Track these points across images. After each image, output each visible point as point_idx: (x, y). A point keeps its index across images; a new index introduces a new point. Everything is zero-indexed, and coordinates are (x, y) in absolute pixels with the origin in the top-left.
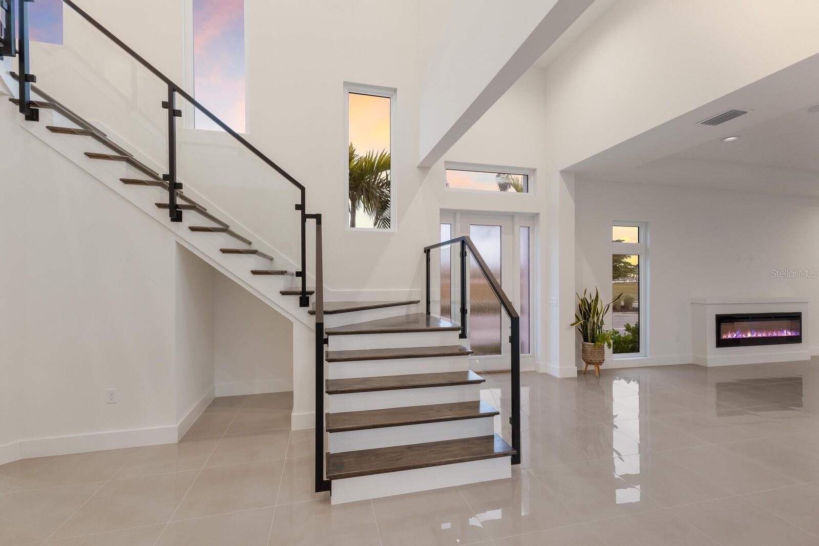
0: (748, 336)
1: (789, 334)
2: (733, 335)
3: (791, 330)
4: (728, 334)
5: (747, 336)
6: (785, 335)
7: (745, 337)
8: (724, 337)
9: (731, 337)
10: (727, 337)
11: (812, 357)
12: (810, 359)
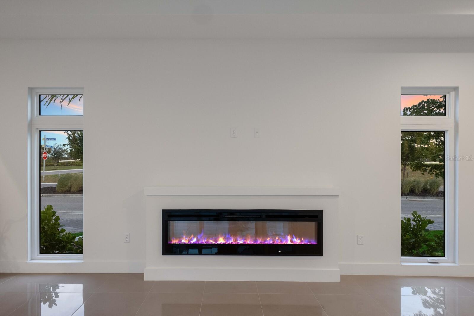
0: (219, 242)
1: (297, 241)
2: (192, 240)
3: (299, 236)
4: (182, 237)
5: (216, 241)
6: (289, 243)
7: (213, 242)
8: (175, 241)
9: (187, 242)
10: (181, 241)
11: (343, 277)
12: (338, 280)
